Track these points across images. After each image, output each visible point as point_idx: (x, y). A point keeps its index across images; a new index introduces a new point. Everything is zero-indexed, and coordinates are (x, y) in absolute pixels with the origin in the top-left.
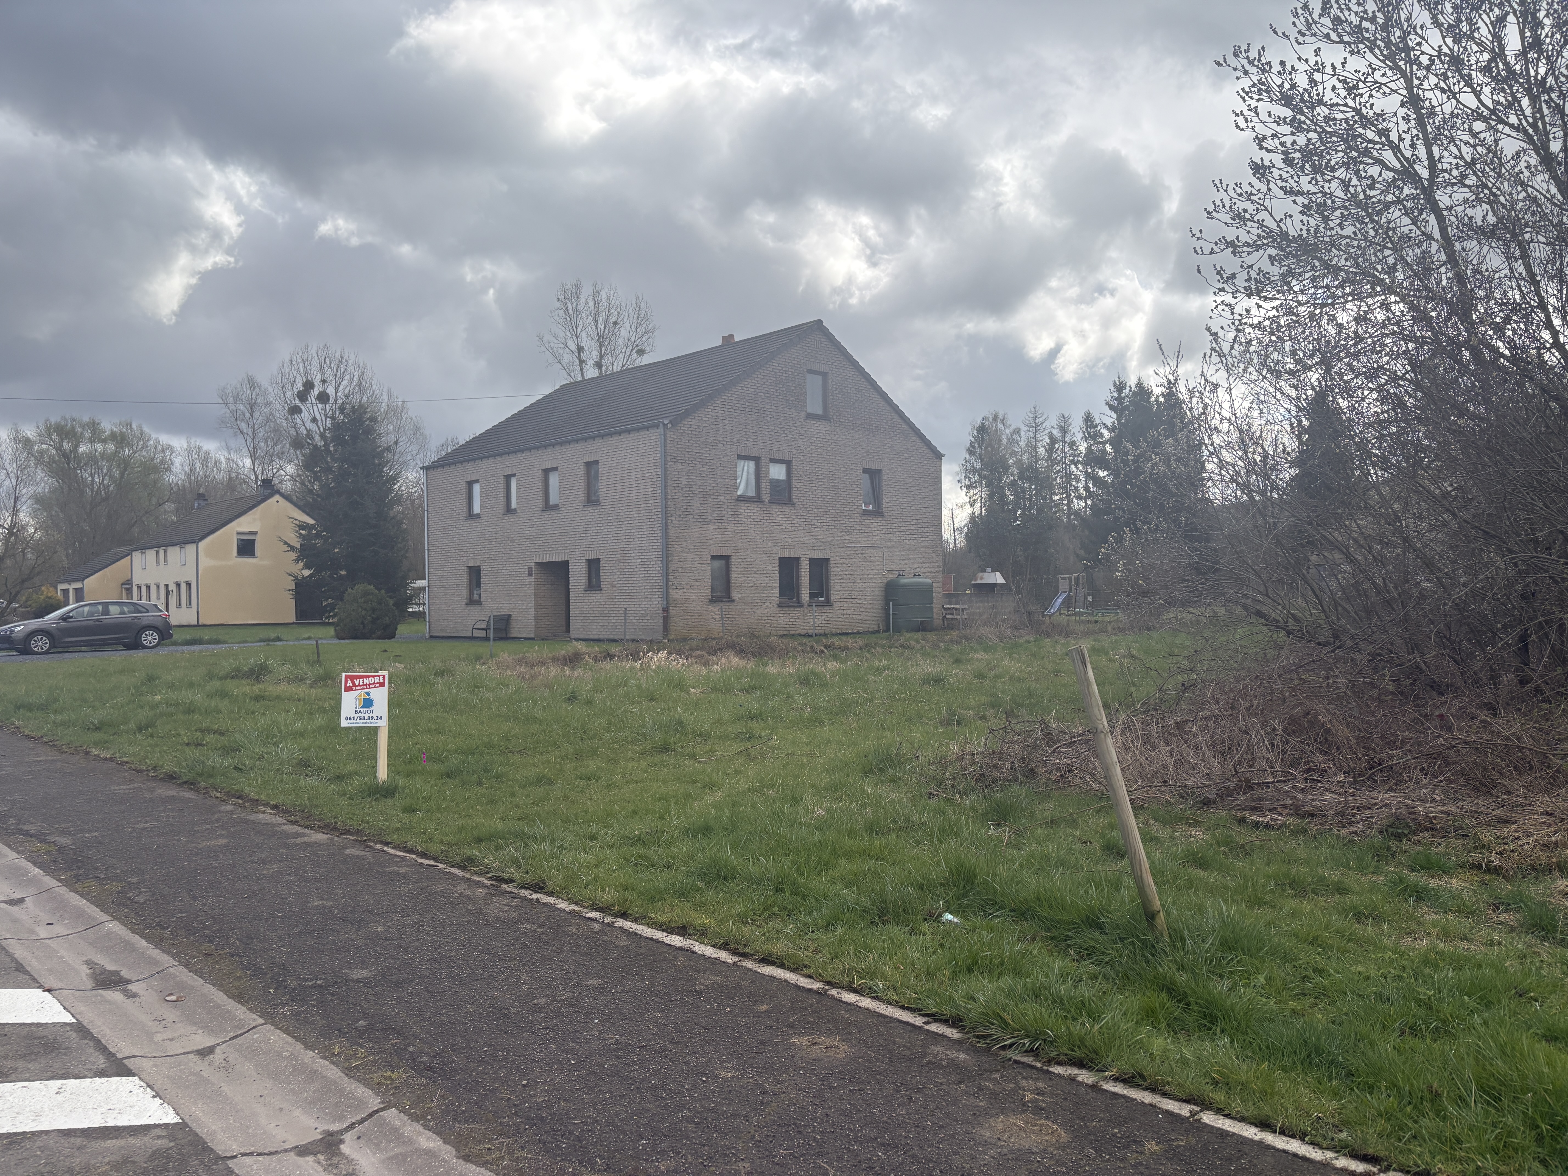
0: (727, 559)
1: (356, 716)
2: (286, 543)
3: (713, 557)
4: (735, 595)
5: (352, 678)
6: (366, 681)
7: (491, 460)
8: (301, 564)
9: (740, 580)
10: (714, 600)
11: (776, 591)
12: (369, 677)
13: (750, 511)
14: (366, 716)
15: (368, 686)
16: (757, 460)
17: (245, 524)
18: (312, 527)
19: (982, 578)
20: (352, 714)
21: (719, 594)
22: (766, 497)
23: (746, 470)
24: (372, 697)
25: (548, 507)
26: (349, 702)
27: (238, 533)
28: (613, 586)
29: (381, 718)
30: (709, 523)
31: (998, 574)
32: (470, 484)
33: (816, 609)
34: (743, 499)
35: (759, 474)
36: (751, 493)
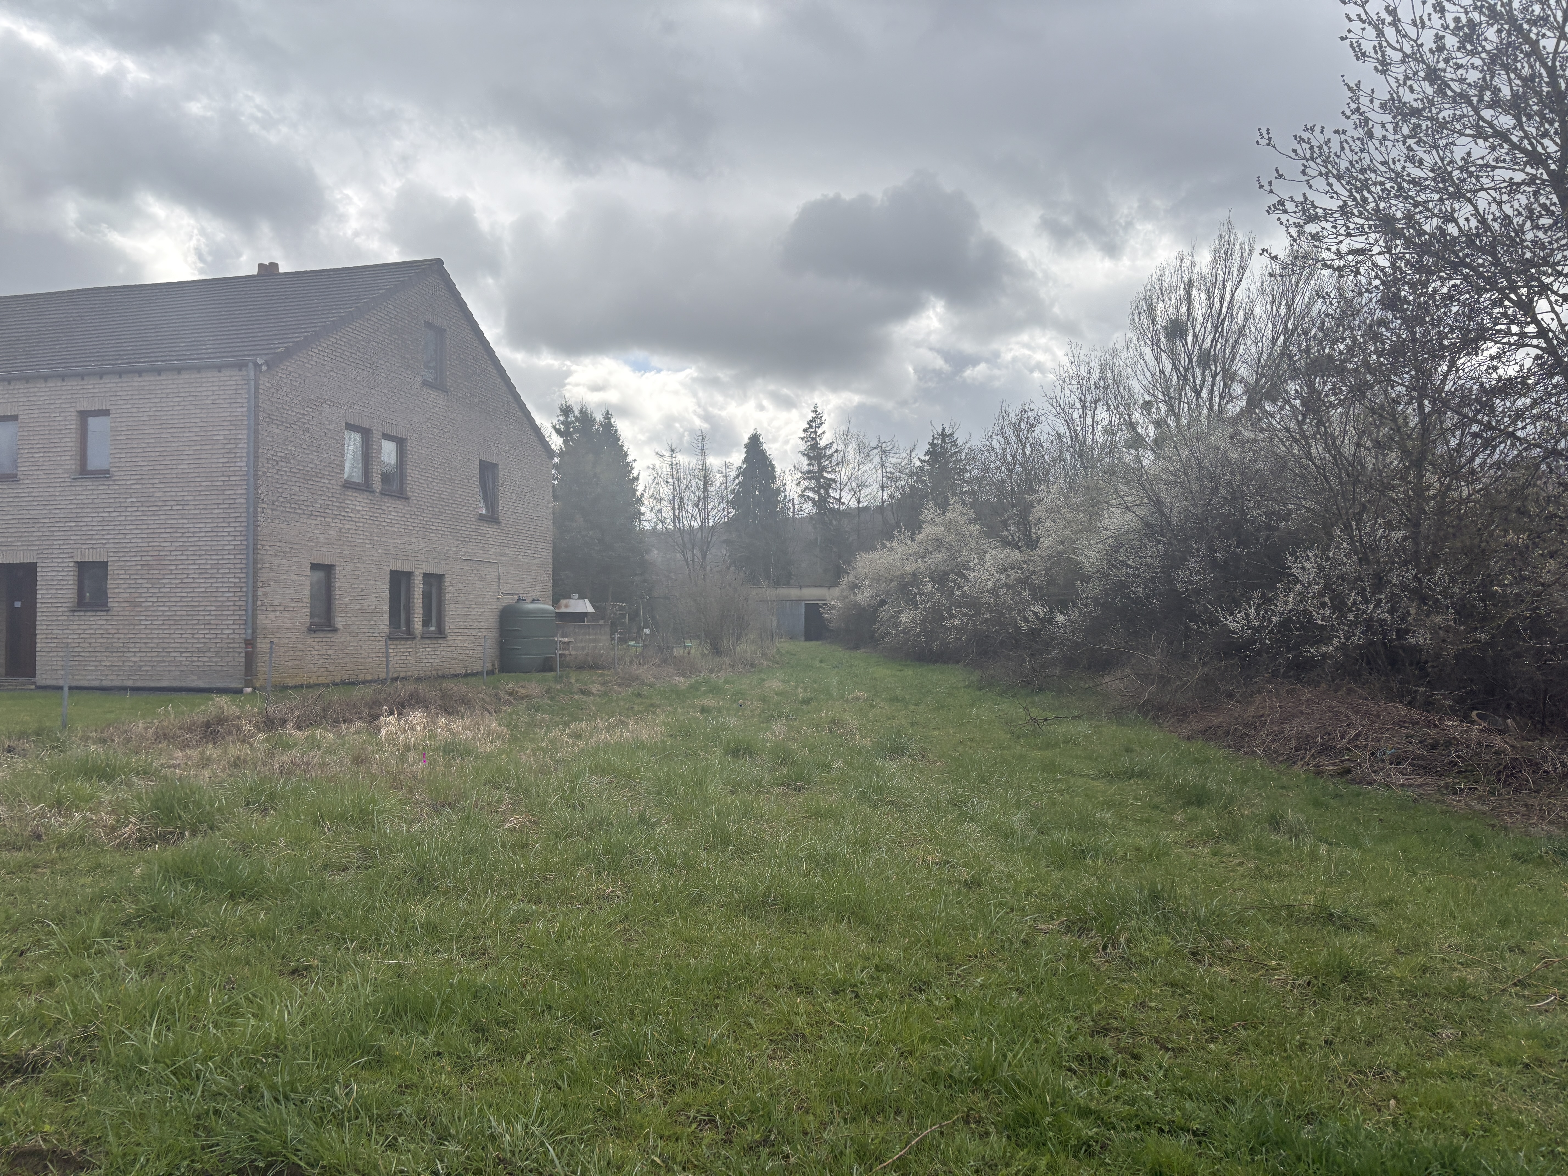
0: (327, 569)
3: (315, 567)
4: (340, 622)
9: (346, 601)
10: (313, 629)
11: (386, 616)
13: (358, 502)
19: (566, 606)
28: (135, 604)
30: (309, 516)
31: (586, 601)
33: (428, 641)
34: (348, 485)
35: (368, 454)
36: (357, 477)
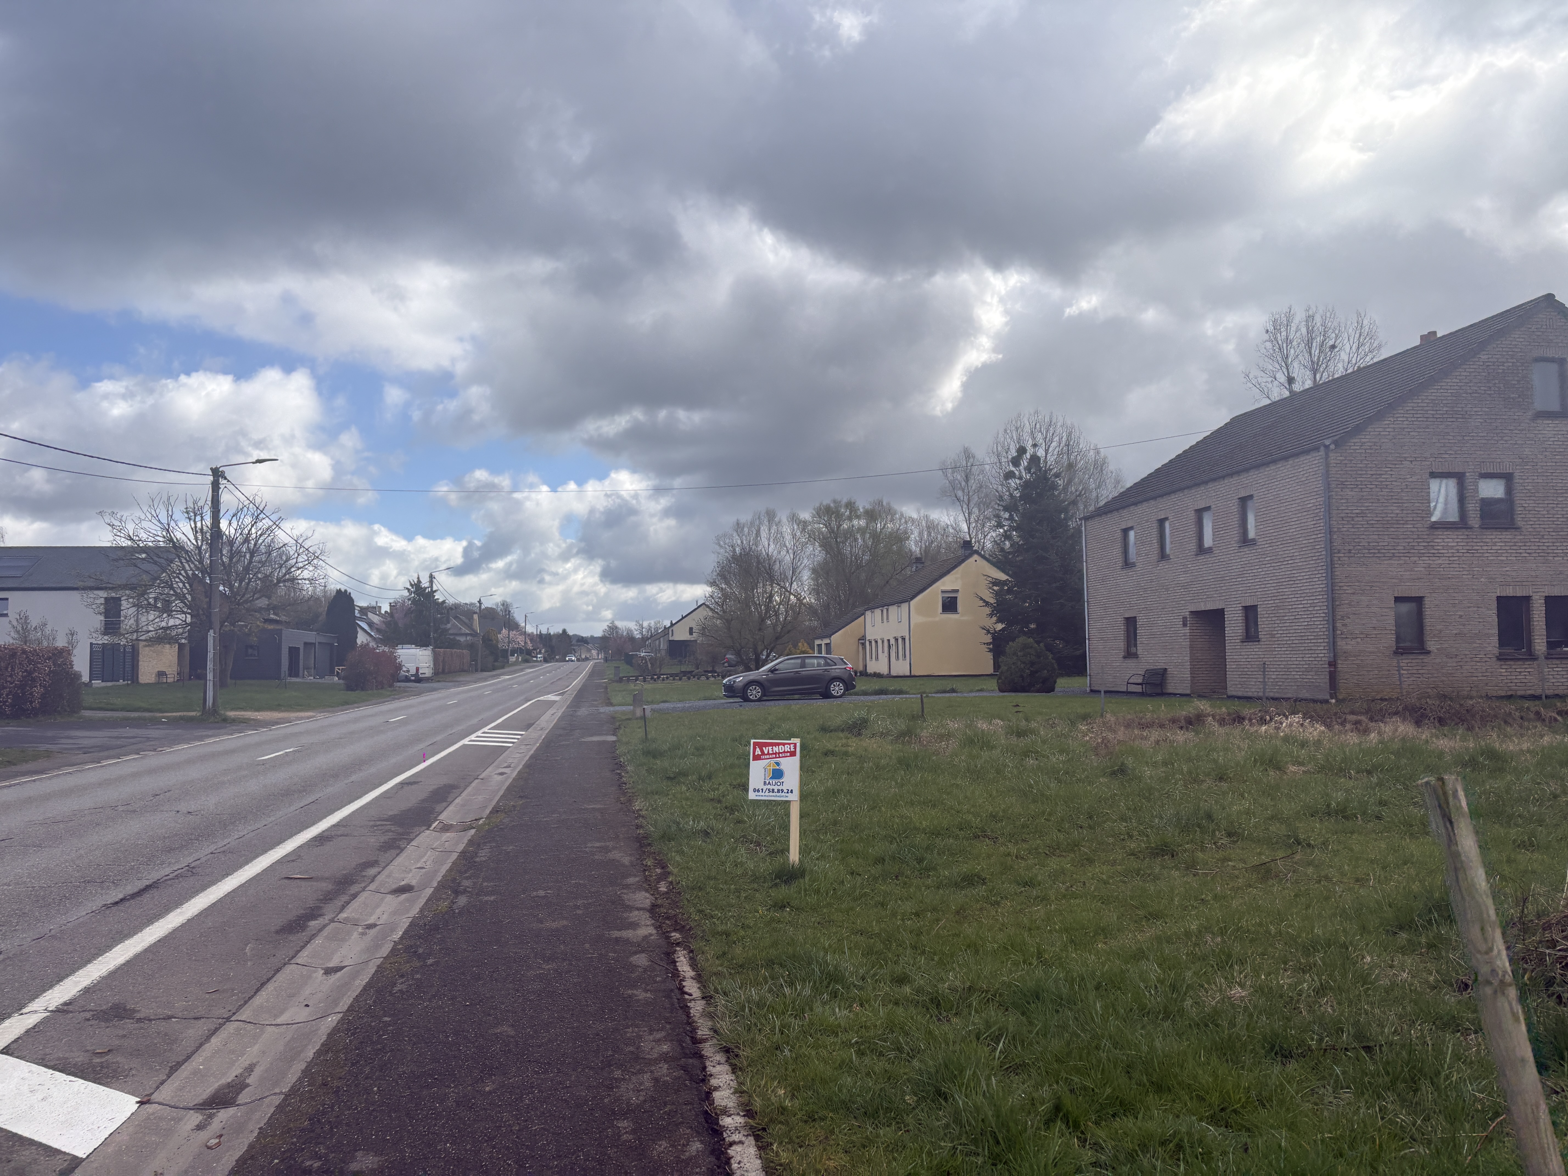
0: (1419, 600)
1: (765, 788)
2: (981, 599)
3: (1398, 599)
4: (1432, 645)
5: (761, 746)
6: (776, 749)
7: (1145, 504)
8: (994, 619)
9: (1439, 627)
10: (1400, 652)
11: (1495, 640)
12: (779, 744)
13: (1451, 540)
14: (776, 788)
15: (777, 755)
16: (1460, 477)
17: (948, 583)
18: (1004, 583)
20: (760, 786)
21: (1408, 644)
22: (1475, 522)
23: (1443, 490)
24: (782, 767)
25: (1201, 550)
26: (757, 772)
27: (943, 592)
28: (1273, 636)
29: (792, 791)
30: (1390, 558)
32: (1125, 531)
34: (1442, 526)
35: (1463, 494)
36: (1453, 517)
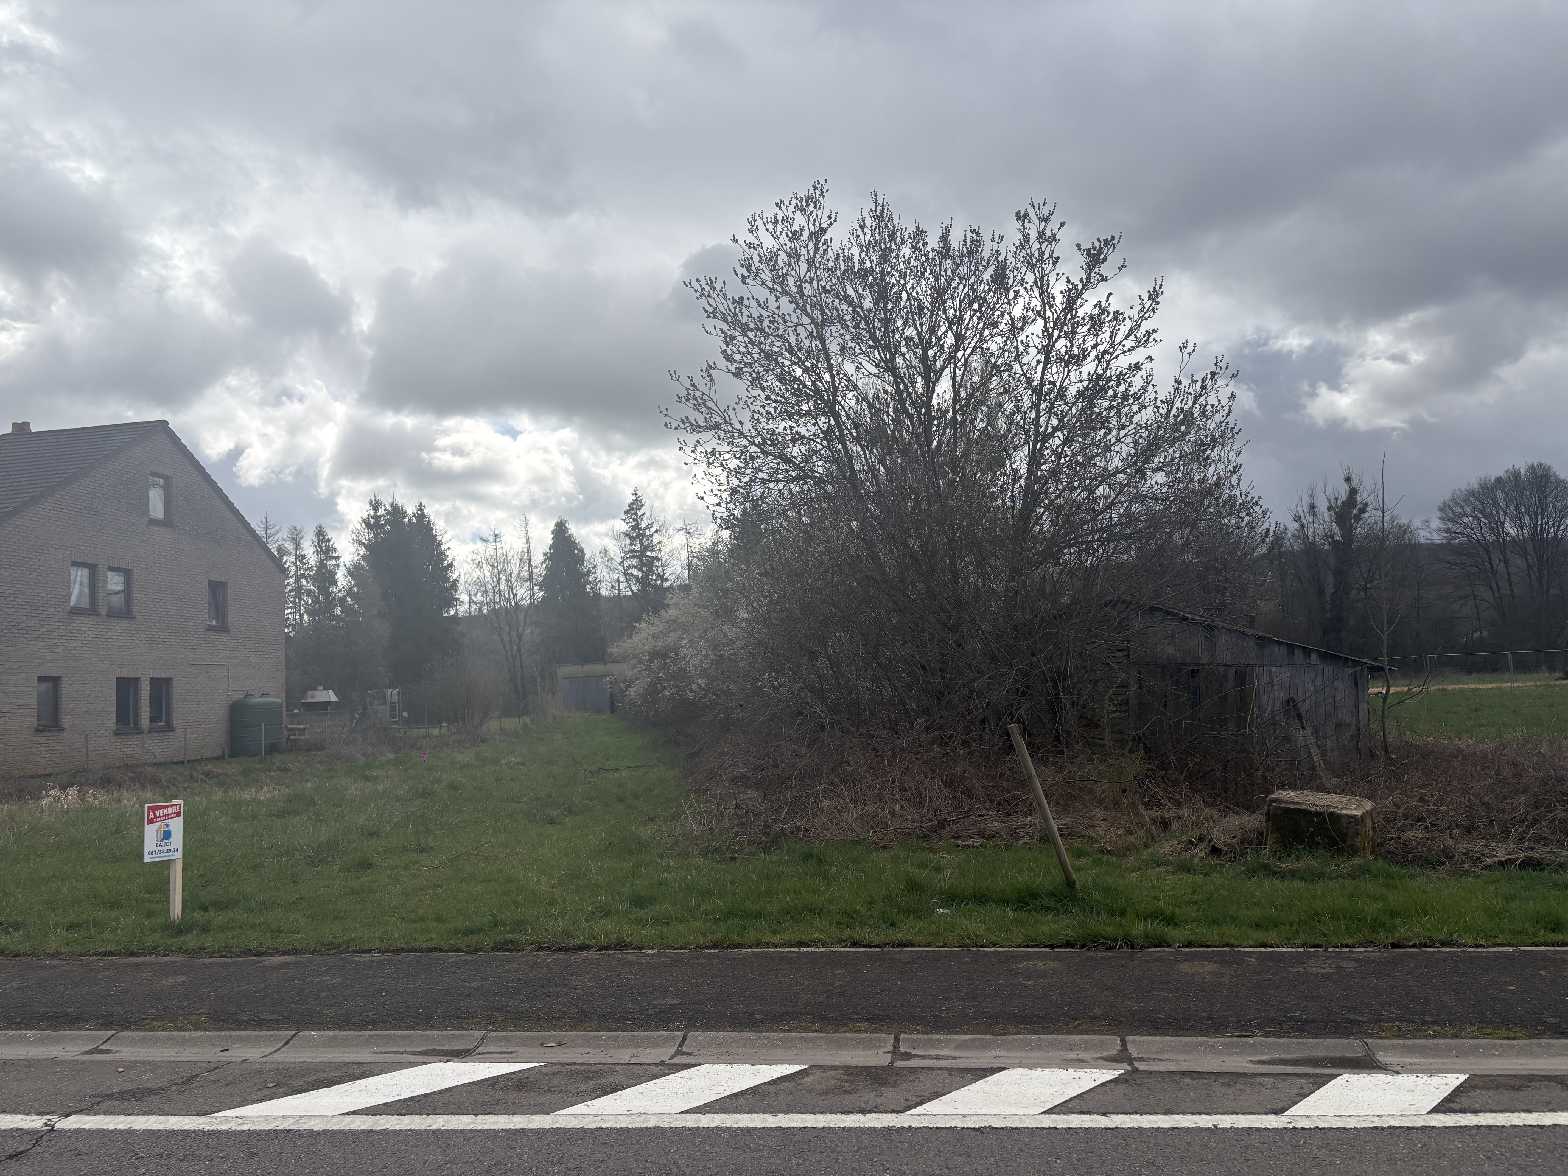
0: (55, 681)
1: (156, 850)
3: (41, 679)
4: (66, 723)
5: (153, 809)
6: (165, 811)
9: (73, 705)
10: (40, 729)
11: (113, 717)
12: (167, 807)
13: (86, 625)
14: (165, 848)
15: (167, 817)
16: (92, 568)
19: (312, 697)
21: (46, 722)
22: (103, 610)
23: (79, 577)
24: (170, 828)
26: (151, 835)
29: (177, 850)
30: (36, 639)
31: (330, 691)
33: (156, 735)
34: (76, 611)
35: (94, 584)
36: (85, 604)
